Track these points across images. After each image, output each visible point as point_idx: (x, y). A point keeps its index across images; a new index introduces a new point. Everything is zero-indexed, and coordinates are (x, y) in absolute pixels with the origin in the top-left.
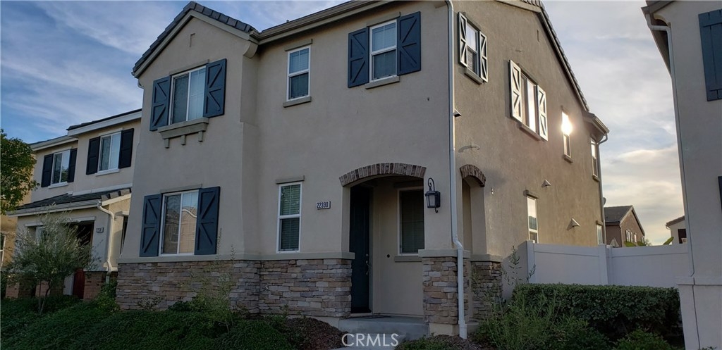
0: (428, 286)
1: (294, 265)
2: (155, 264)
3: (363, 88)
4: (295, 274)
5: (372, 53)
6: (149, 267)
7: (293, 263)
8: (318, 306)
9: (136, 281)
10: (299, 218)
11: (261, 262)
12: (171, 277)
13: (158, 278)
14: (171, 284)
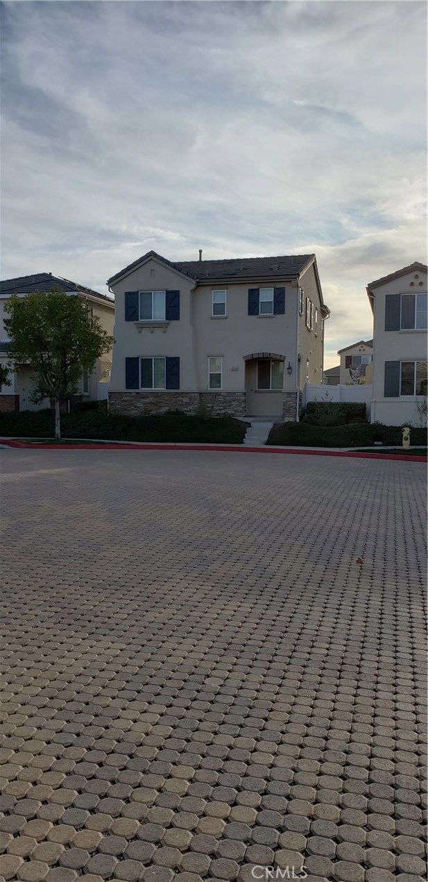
0: (285, 404)
1: (220, 395)
2: (137, 393)
3: (255, 316)
4: (221, 398)
5: (260, 301)
6: (135, 394)
7: (218, 394)
8: (233, 412)
9: (124, 401)
10: (220, 374)
11: (201, 393)
12: (150, 399)
13: (141, 400)
14: (151, 403)
